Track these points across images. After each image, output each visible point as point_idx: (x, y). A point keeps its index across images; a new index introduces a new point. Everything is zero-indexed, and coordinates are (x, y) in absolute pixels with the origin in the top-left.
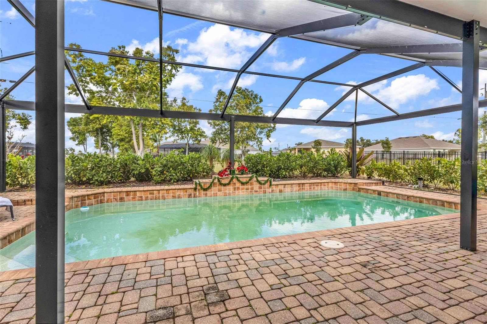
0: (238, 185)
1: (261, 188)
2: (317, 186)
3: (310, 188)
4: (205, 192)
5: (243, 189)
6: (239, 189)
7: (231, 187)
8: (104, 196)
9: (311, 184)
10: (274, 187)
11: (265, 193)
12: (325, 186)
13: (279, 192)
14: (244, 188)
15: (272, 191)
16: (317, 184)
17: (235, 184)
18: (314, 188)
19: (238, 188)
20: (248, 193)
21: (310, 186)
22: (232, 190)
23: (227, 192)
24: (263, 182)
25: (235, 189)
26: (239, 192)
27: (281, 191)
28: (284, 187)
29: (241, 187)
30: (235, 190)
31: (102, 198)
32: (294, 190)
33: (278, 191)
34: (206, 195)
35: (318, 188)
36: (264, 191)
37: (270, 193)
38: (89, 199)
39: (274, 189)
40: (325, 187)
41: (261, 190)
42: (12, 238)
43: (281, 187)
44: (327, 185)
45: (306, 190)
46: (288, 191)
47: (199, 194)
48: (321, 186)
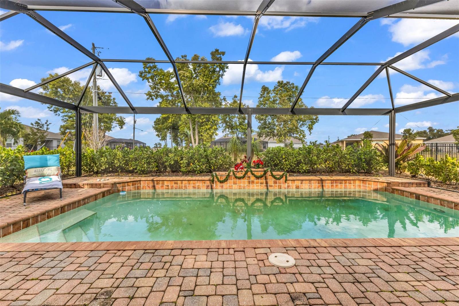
0: (253, 178)
1: (276, 183)
2: (340, 183)
3: (332, 186)
4: (221, 184)
5: (257, 183)
6: (254, 183)
7: (246, 180)
8: (140, 184)
9: (333, 181)
10: (290, 182)
11: (281, 188)
12: (350, 183)
13: (296, 188)
14: (259, 182)
15: (288, 186)
16: (341, 181)
17: (249, 177)
18: (336, 186)
19: (253, 182)
20: (262, 187)
21: (331, 183)
22: (246, 184)
23: (242, 185)
24: (278, 177)
25: (249, 182)
26: (253, 186)
27: (297, 187)
28: (302, 183)
29: (256, 181)
30: (249, 184)
31: (139, 185)
32: (313, 187)
33: (295, 187)
34: (222, 187)
35: (342, 186)
36: (279, 186)
37: (285, 188)
38: (128, 185)
39: (290, 184)
40: (351, 185)
41: (276, 185)
43: (298, 183)
44: (353, 183)
45: (327, 187)
46: (306, 187)
47: (216, 186)
48: (345, 183)
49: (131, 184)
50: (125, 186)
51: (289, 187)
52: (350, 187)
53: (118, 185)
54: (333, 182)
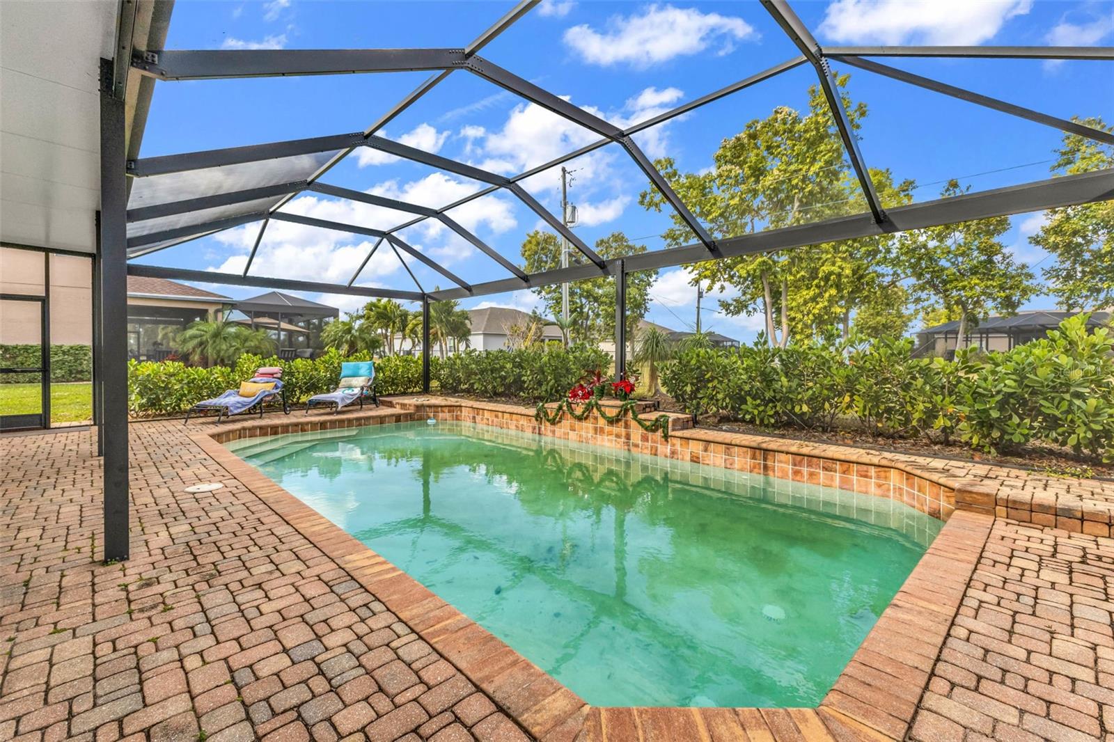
0: (602, 422)
1: (647, 440)
2: (825, 469)
3: (796, 473)
4: (552, 428)
5: (610, 434)
6: (604, 433)
7: (588, 425)
8: (461, 412)
9: (799, 458)
10: (677, 442)
11: (656, 455)
12: (866, 476)
13: (692, 461)
14: (612, 431)
15: (673, 453)
16: (829, 464)
17: (596, 418)
18: (811, 474)
19: (602, 430)
20: (619, 446)
21: (795, 465)
22: (591, 432)
23: (584, 434)
24: (648, 423)
25: (596, 429)
26: (603, 440)
27: (695, 460)
28: (706, 450)
29: (607, 428)
30: (596, 434)
31: (459, 413)
32: (736, 466)
33: (688, 457)
34: (554, 432)
35: (832, 479)
36: (652, 447)
37: (666, 456)
38: (443, 411)
39: (678, 448)
40: (867, 485)
41: (646, 443)
42: (306, 428)
43: (697, 448)
44: (878, 477)
45: (780, 474)
46: (717, 463)
47: (545, 429)
48: (844, 473)
49: (446, 410)
50: (438, 412)
51: (676, 456)
52: (864, 489)
53: (428, 409)
54: (801, 462)
